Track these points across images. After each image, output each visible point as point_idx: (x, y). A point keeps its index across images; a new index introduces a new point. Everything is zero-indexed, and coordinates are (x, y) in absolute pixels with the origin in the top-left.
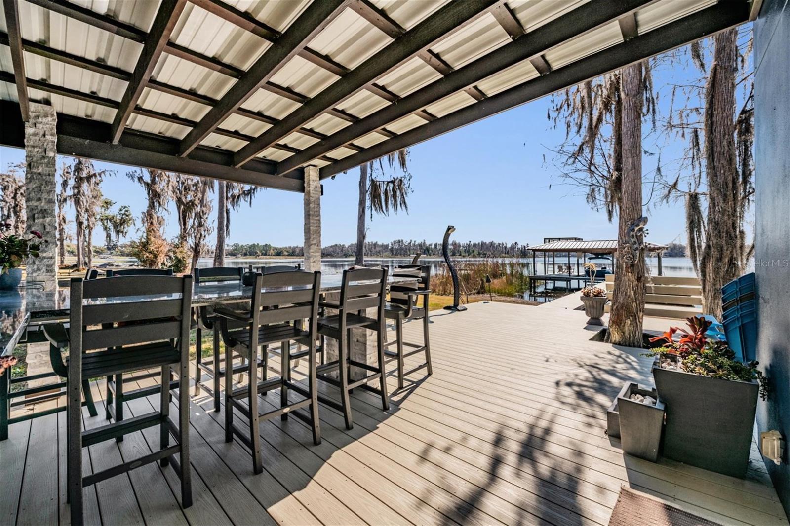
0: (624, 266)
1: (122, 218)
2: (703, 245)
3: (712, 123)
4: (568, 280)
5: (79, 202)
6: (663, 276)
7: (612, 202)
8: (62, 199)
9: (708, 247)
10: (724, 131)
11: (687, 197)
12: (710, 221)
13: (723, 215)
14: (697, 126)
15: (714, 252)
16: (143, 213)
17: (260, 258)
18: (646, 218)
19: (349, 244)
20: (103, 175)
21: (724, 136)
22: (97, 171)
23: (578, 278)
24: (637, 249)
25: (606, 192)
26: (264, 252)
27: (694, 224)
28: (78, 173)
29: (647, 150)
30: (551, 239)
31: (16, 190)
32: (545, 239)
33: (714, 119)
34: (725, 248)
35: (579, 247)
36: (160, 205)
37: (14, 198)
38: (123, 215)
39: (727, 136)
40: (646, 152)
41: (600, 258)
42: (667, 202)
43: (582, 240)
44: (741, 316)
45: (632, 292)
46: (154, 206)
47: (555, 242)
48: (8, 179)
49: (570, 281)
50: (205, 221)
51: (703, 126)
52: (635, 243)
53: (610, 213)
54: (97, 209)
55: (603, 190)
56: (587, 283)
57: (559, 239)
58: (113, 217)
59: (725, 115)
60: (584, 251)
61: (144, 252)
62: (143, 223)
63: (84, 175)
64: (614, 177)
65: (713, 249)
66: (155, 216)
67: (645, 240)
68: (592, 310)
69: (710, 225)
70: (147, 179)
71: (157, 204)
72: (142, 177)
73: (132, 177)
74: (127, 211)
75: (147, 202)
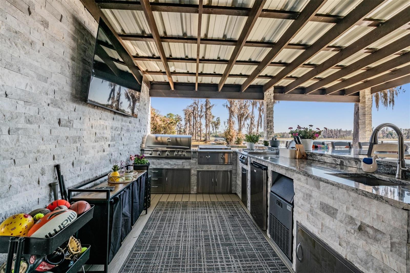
1: (217, 122)
5: (207, 117)
8: (201, 117)
16: (228, 119)
20: (213, 106)
22: (211, 105)
28: (206, 106)
36: (233, 116)
46: (231, 117)
48: (187, 111)
50: (254, 122)
54: (211, 120)
58: (215, 122)
61: (229, 136)
62: (228, 124)
63: (208, 107)
66: (232, 121)
70: (229, 106)
71: (232, 116)
72: (227, 105)
73: (224, 106)
74: (219, 119)
75: (229, 115)
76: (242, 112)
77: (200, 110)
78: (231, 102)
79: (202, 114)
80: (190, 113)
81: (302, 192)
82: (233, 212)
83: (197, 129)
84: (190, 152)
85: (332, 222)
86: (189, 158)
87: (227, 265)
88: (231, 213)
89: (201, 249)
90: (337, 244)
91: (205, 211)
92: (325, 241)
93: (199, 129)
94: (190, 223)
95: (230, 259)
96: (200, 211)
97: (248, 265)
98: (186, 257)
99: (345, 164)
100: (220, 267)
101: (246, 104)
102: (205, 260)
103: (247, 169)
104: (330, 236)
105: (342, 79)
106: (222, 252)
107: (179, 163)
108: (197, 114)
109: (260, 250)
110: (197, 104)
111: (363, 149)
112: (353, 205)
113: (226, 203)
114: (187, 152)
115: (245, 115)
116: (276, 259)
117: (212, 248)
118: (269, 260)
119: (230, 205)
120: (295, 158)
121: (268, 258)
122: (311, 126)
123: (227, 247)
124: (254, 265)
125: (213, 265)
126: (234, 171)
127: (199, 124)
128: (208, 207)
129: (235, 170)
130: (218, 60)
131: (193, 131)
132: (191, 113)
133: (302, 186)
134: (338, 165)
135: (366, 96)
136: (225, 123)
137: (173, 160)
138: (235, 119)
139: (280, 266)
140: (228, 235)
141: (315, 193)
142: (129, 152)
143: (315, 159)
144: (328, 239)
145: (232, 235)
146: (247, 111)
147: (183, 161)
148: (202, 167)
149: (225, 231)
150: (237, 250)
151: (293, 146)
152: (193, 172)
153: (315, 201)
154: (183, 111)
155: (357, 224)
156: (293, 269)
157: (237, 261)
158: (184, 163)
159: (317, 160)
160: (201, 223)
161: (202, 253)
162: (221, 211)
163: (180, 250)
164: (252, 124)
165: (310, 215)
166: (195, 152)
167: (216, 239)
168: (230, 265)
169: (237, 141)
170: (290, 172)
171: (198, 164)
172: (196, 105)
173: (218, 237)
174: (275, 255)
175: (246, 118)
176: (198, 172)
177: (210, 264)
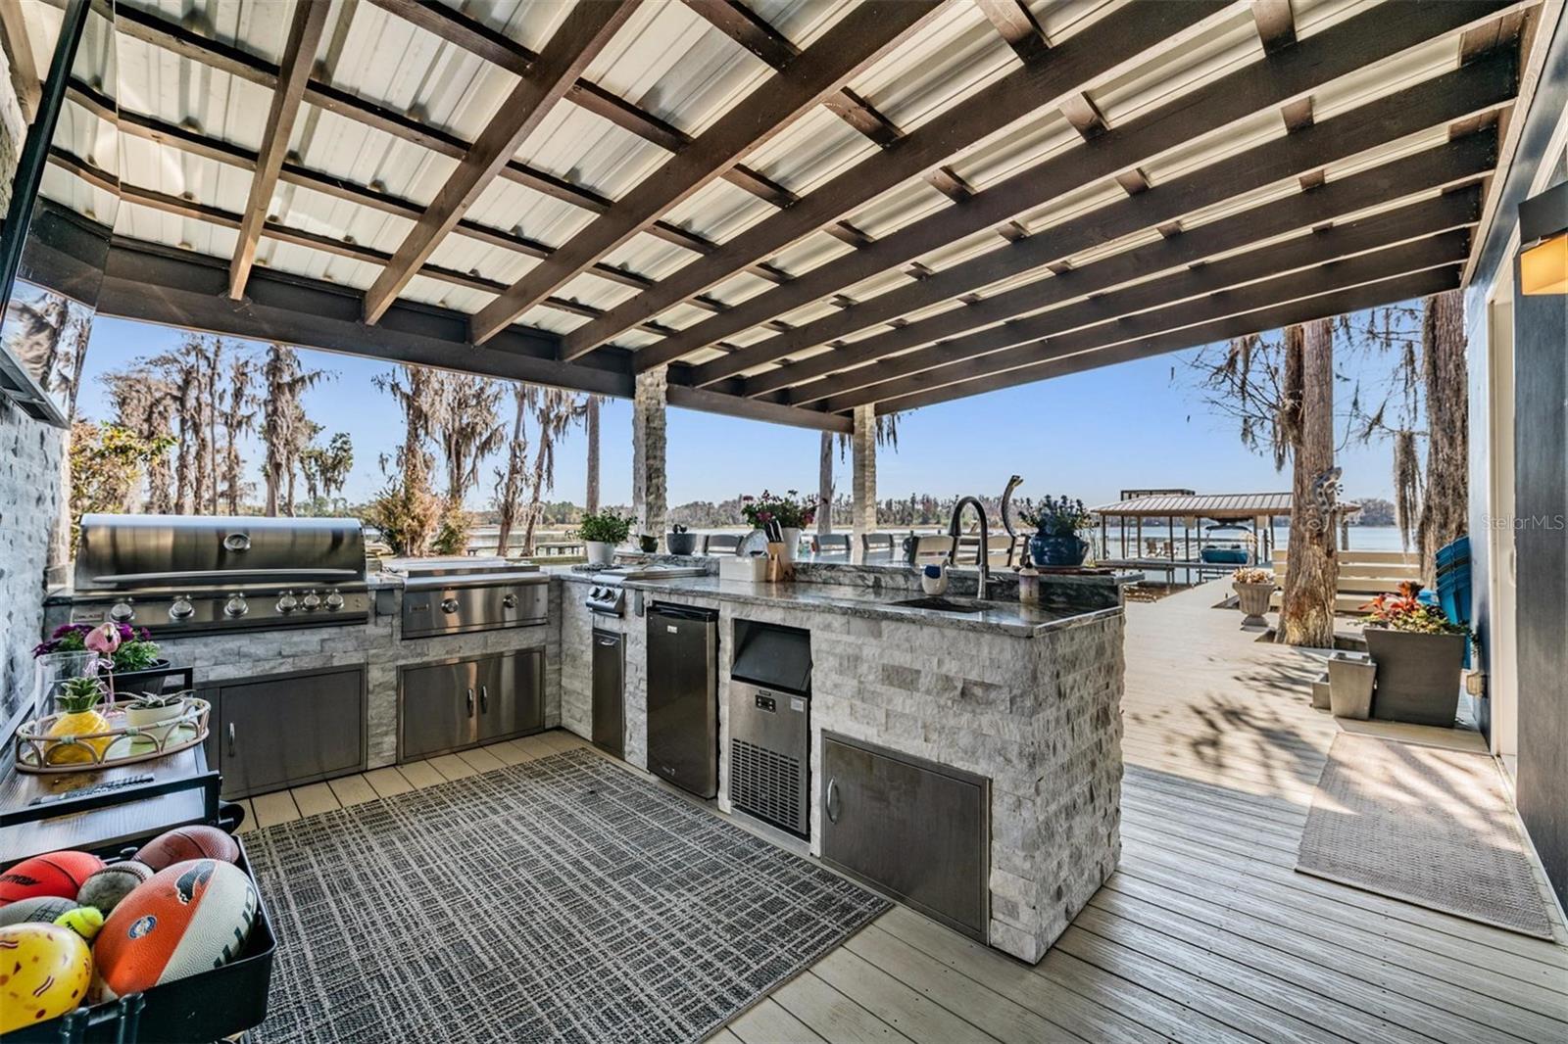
0: (1308, 535)
1: (337, 455)
2: (1420, 508)
3: (1434, 337)
4: (1169, 568)
5: (275, 428)
6: (1350, 551)
7: (1283, 442)
8: (235, 423)
9: (1428, 508)
10: (1451, 349)
11: (1398, 438)
12: (1430, 473)
13: (1449, 465)
14: (1411, 337)
15: (1437, 516)
16: (400, 447)
17: (556, 530)
18: (1339, 469)
19: (721, 502)
20: (316, 380)
21: (1450, 356)
22: (305, 371)
23: (1187, 564)
24: (1326, 511)
25: (1274, 428)
26: (559, 516)
27: (1406, 474)
28: (274, 376)
29: (1339, 373)
30: (1135, 492)
31: (151, 407)
32: (1123, 492)
33: (1437, 332)
34: (1451, 510)
35: (1190, 508)
36: (427, 433)
37: (148, 420)
38: (338, 449)
39: (1454, 357)
40: (1338, 377)
41: (1229, 527)
42: (1366, 443)
43: (1193, 493)
44: (1456, 582)
45: (1320, 572)
46: (417, 436)
47: (1141, 497)
48: (138, 387)
49: (1173, 570)
50: (523, 462)
51: (1420, 337)
52: (1324, 503)
53: (1280, 460)
54: (302, 442)
55: (1268, 424)
56: (1203, 575)
57: (1151, 492)
58: (321, 454)
59: (1451, 327)
60: (1198, 514)
61: (405, 518)
62: (400, 466)
63: (286, 378)
64: (1287, 408)
65: (1434, 512)
66: (419, 455)
67: (1337, 499)
68: (1250, 604)
69: (1431, 478)
70: (407, 387)
71: (421, 432)
72: (397, 385)
73: (381, 385)
74: (345, 443)
75: (407, 427)
76: (465, 421)
77: (230, 389)
78: (415, 375)
79: (244, 410)
80: (158, 401)
81: (835, 655)
82: (585, 782)
83: (206, 482)
84: (364, 590)
85: (909, 702)
86: (359, 619)
87: (661, 914)
88: (580, 787)
89: (555, 914)
90: (920, 742)
91: (480, 811)
92: (894, 747)
93: (222, 487)
94: (451, 864)
95: (660, 899)
96: (463, 816)
97: (713, 891)
98: (517, 955)
99: (883, 584)
100: (643, 927)
101: (482, 389)
102: (589, 933)
103: (621, 632)
104: (904, 731)
105: (785, 360)
106: (624, 892)
107: (303, 647)
108: (212, 406)
109: (722, 845)
110: (211, 356)
111: (871, 551)
112: (949, 654)
113: (542, 765)
114: (344, 592)
115: (481, 434)
116: (769, 851)
117: (586, 897)
118: (753, 859)
119: (563, 765)
120: (768, 581)
121: (750, 856)
122: (793, 493)
123: (632, 877)
124: (728, 883)
125: (622, 934)
126: (551, 649)
127: (219, 458)
128: (481, 795)
129: (554, 643)
130: (513, 234)
131: (180, 495)
132: (168, 401)
133: (834, 642)
134: (869, 587)
135: (867, 421)
136: (383, 461)
137: (268, 635)
138: (434, 447)
139: (783, 859)
140: (612, 847)
141: (871, 649)
142: (10, 616)
143: (814, 579)
144: (902, 740)
145: (626, 843)
146: (489, 418)
147: (326, 636)
148: (419, 651)
149: (596, 839)
150: (664, 870)
151: (756, 549)
152: (375, 675)
153: (870, 667)
154: (106, 381)
155: (956, 688)
156: (812, 854)
157: (680, 895)
158: (328, 646)
159: (819, 580)
160: (497, 849)
161: (565, 923)
162: (542, 792)
163: (478, 950)
164: (518, 472)
165: (858, 703)
166: (386, 591)
167: (584, 870)
168: (670, 910)
169: (442, 542)
170: (799, 614)
171: (403, 639)
172: (203, 363)
173: (587, 863)
174: (760, 844)
175: (485, 447)
176: (404, 672)
177: (610, 935)
